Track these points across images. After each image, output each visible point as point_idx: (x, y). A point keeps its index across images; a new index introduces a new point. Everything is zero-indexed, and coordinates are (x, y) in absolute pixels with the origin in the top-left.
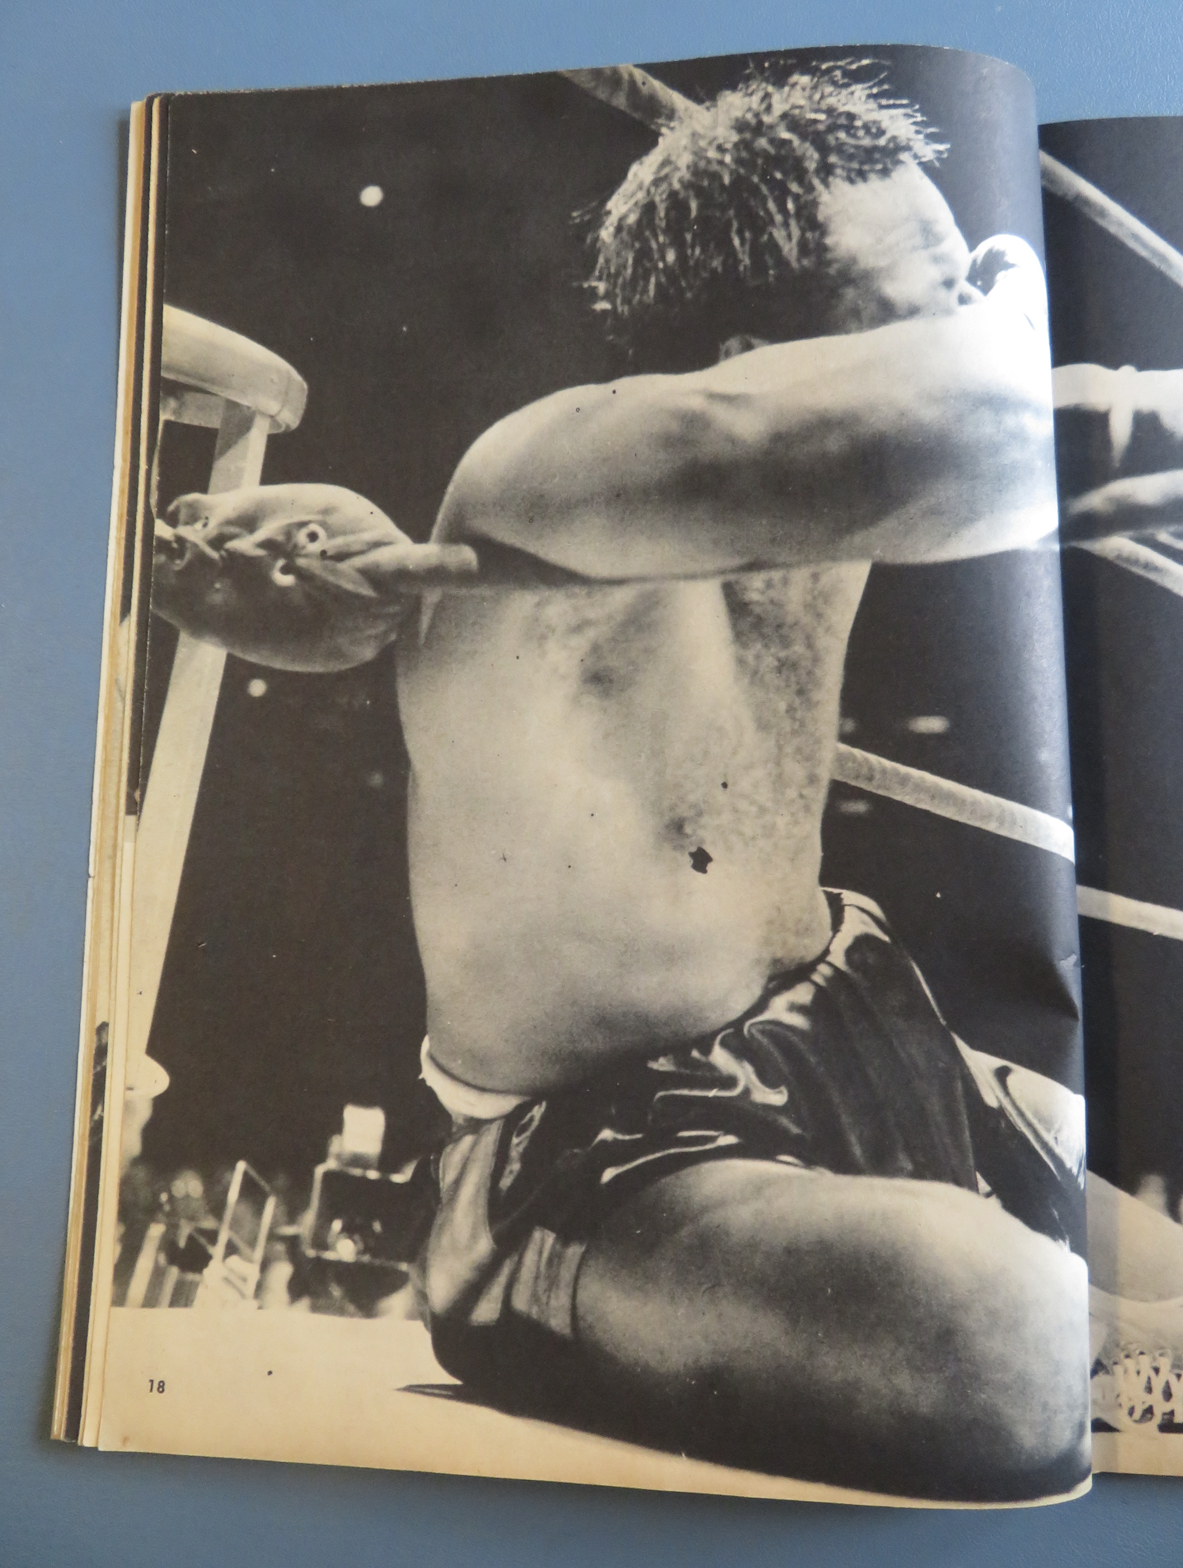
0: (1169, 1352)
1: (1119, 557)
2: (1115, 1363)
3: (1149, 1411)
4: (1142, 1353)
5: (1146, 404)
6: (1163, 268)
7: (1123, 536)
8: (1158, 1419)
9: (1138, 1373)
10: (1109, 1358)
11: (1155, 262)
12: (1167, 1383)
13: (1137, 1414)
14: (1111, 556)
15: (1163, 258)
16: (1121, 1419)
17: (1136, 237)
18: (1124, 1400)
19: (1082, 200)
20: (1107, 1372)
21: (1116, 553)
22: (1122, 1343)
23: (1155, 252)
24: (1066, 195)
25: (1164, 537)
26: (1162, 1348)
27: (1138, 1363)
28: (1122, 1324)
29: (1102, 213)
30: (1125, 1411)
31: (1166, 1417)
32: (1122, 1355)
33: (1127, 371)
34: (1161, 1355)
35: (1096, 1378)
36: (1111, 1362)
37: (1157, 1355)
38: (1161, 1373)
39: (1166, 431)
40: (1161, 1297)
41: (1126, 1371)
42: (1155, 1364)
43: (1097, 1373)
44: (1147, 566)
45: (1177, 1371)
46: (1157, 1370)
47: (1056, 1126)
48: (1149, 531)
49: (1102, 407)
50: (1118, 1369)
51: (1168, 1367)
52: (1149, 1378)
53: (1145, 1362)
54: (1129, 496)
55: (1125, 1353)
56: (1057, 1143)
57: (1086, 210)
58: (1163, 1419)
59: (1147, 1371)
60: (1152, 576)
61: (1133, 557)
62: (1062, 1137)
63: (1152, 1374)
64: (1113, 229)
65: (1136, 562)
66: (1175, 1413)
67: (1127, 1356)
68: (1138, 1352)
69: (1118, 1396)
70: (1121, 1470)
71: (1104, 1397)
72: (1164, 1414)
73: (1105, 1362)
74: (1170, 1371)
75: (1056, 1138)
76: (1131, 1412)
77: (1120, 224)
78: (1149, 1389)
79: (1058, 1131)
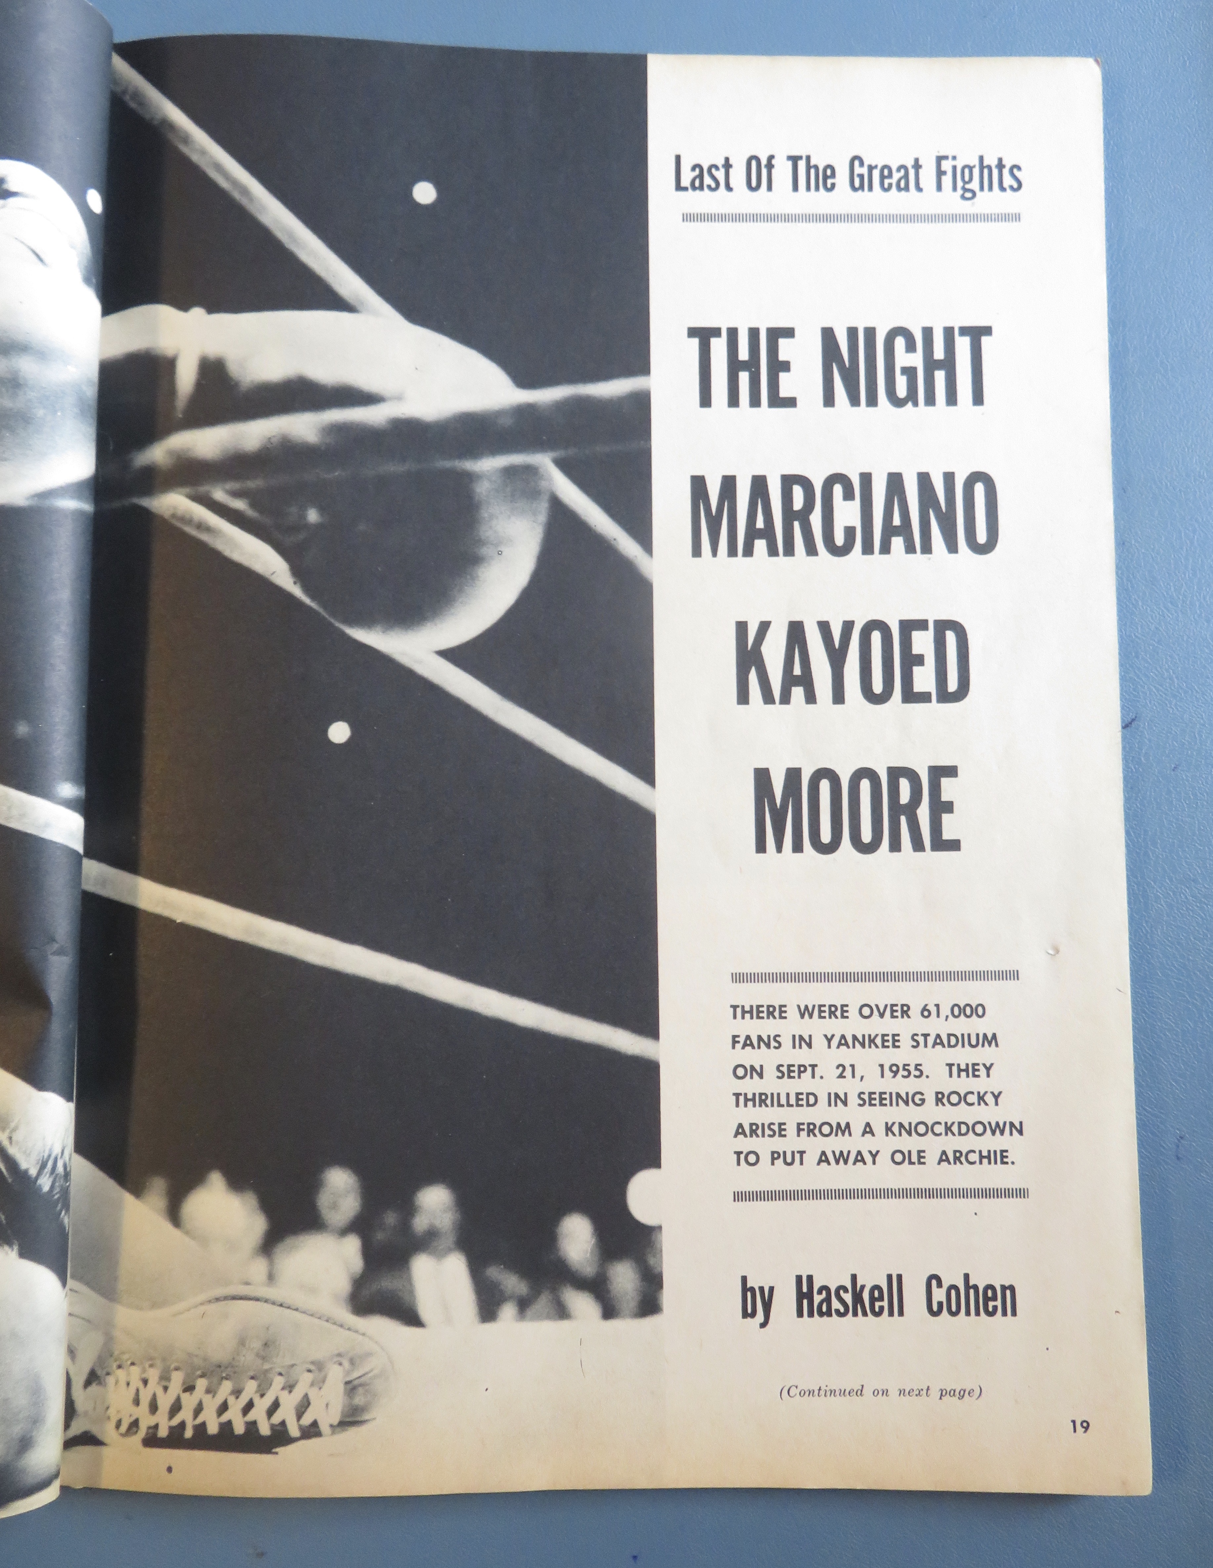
0: (158, 1362)
1: (174, 516)
2: (108, 1374)
3: (135, 1424)
4: (133, 1364)
5: (213, 350)
6: (244, 201)
7: (180, 494)
8: (142, 1433)
9: (128, 1384)
10: (103, 1369)
11: (236, 195)
12: (154, 1395)
13: (124, 1428)
14: (167, 514)
15: (245, 191)
16: (109, 1433)
17: (219, 167)
18: (112, 1412)
19: (168, 125)
20: (100, 1383)
21: (171, 512)
22: (116, 1353)
23: (235, 183)
24: (152, 119)
25: (219, 495)
26: (151, 1359)
27: (129, 1374)
28: (117, 1333)
29: (186, 139)
30: (112, 1424)
31: (150, 1431)
32: (115, 1365)
33: (198, 312)
34: (151, 1366)
35: (90, 1389)
36: (104, 1372)
37: (147, 1365)
38: (149, 1385)
39: (231, 379)
40: (155, 1305)
41: (117, 1382)
42: (144, 1376)
43: (91, 1384)
44: (202, 526)
45: (164, 1383)
46: (145, 1382)
47: (12, 1125)
48: (203, 489)
49: (170, 352)
50: (110, 1380)
51: (156, 1378)
52: (138, 1390)
53: (135, 1371)
54: (189, 450)
55: (118, 1363)
56: (11, 1143)
57: (171, 136)
58: (147, 1434)
59: (136, 1383)
60: (204, 537)
61: (188, 516)
62: (18, 1136)
63: (141, 1385)
64: (195, 158)
65: (189, 521)
66: (160, 1425)
67: (119, 1367)
68: (129, 1363)
69: (108, 1408)
70: (104, 1486)
71: (95, 1409)
72: (149, 1428)
73: (99, 1372)
74: (158, 1383)
75: (10, 1138)
76: (118, 1424)
77: (203, 152)
78: (137, 1402)
79: (14, 1130)
